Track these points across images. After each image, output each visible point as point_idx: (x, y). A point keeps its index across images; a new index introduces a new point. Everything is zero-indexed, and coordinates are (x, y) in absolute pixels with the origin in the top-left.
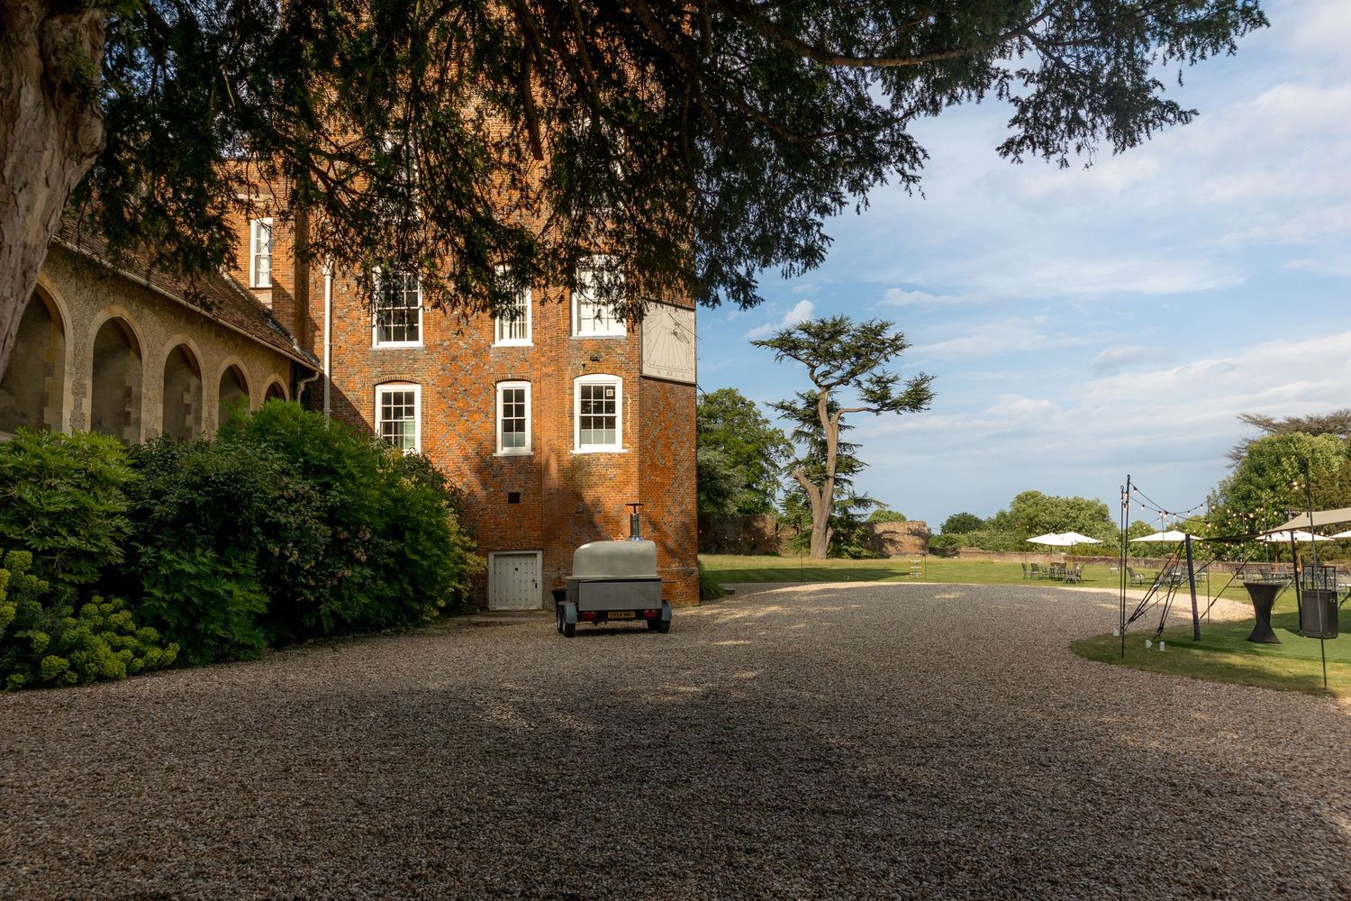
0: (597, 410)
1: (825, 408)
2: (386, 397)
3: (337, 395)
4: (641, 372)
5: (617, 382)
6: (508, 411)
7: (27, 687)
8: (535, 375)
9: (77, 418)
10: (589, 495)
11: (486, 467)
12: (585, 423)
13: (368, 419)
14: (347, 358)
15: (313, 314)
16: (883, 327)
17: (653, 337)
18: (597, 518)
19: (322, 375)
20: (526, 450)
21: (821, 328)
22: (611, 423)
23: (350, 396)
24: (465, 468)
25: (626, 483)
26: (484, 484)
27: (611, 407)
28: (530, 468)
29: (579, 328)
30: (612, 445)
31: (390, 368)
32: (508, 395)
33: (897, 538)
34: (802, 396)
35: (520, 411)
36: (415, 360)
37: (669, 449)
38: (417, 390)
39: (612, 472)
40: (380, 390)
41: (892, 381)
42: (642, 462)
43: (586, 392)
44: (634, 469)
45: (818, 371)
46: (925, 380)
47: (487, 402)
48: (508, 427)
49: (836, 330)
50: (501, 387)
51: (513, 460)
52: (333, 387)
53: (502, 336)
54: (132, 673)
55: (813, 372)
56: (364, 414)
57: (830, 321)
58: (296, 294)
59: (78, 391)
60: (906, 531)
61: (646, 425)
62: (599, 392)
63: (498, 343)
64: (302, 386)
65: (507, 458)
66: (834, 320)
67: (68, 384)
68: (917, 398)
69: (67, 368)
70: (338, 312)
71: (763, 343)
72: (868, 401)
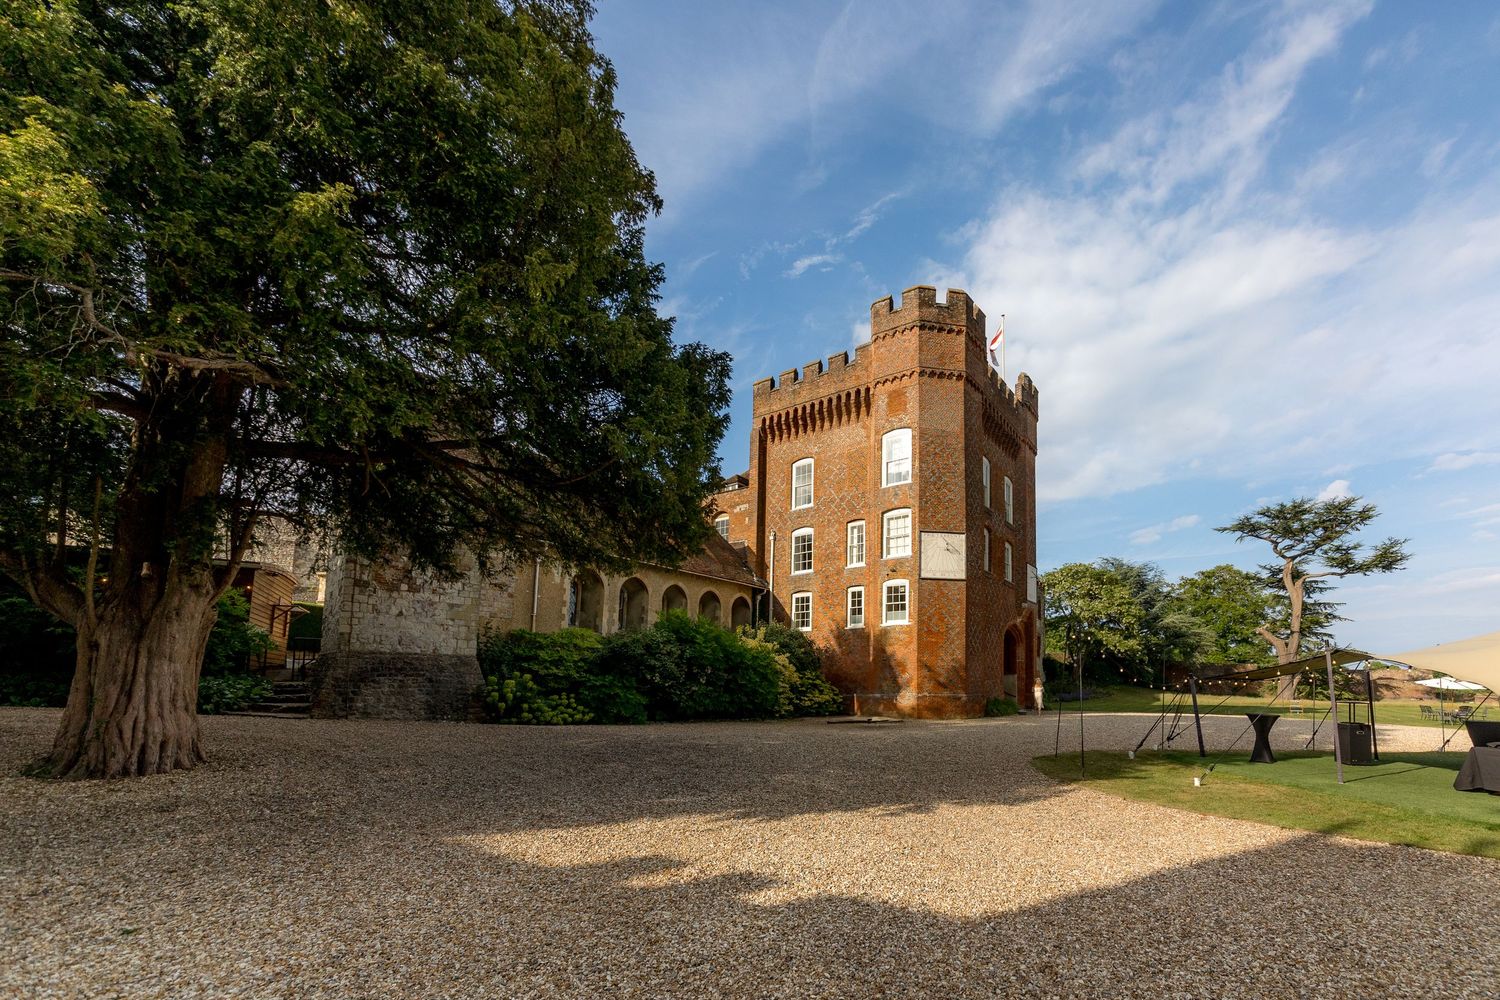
0: (896, 599)
1: (1289, 576)
2: (797, 599)
3: (776, 600)
4: (920, 575)
5: (905, 582)
6: (853, 604)
7: (517, 723)
8: (866, 582)
9: (611, 622)
10: (889, 650)
11: (841, 635)
12: (889, 608)
13: (788, 612)
14: (780, 581)
15: (766, 561)
16: (1349, 503)
17: (930, 553)
18: (893, 663)
19: (768, 591)
20: (861, 625)
21: (1280, 511)
22: (903, 607)
23: (781, 601)
24: (831, 637)
25: (910, 642)
26: (840, 645)
27: (903, 598)
28: (861, 635)
29: (888, 553)
30: (902, 621)
31: (799, 585)
32: (854, 594)
33: (1394, 684)
34: (1265, 567)
35: (860, 603)
36: (810, 579)
37: (943, 621)
38: (810, 594)
39: (902, 636)
40: (795, 596)
41: (1355, 548)
42: (919, 630)
43: (890, 589)
44: (915, 635)
45: (1280, 546)
46: (1395, 543)
47: (842, 599)
48: (854, 612)
49: (1298, 511)
50: (851, 590)
51: (854, 631)
52: (774, 596)
53: (852, 562)
54: (566, 723)
55: (1276, 547)
56: (786, 609)
57: (1289, 504)
58: (758, 551)
59: (611, 611)
60: (1407, 678)
61: (924, 607)
62: (896, 589)
63: (849, 566)
64: (759, 597)
65: (851, 630)
66: (1294, 502)
67: (606, 608)
68: (1387, 559)
69: (605, 601)
70: (777, 558)
71: (1225, 529)
72: (1332, 566)
